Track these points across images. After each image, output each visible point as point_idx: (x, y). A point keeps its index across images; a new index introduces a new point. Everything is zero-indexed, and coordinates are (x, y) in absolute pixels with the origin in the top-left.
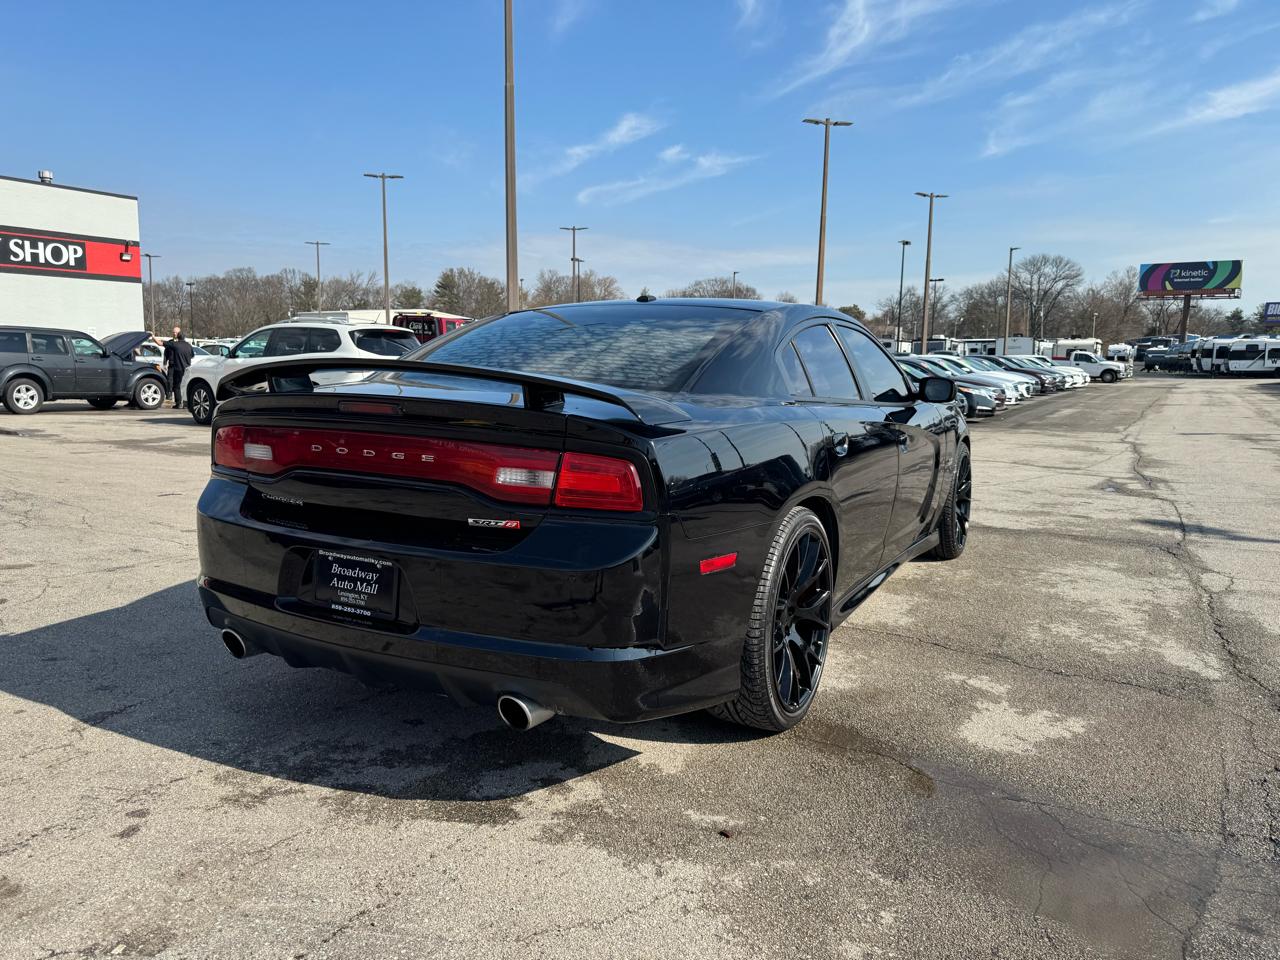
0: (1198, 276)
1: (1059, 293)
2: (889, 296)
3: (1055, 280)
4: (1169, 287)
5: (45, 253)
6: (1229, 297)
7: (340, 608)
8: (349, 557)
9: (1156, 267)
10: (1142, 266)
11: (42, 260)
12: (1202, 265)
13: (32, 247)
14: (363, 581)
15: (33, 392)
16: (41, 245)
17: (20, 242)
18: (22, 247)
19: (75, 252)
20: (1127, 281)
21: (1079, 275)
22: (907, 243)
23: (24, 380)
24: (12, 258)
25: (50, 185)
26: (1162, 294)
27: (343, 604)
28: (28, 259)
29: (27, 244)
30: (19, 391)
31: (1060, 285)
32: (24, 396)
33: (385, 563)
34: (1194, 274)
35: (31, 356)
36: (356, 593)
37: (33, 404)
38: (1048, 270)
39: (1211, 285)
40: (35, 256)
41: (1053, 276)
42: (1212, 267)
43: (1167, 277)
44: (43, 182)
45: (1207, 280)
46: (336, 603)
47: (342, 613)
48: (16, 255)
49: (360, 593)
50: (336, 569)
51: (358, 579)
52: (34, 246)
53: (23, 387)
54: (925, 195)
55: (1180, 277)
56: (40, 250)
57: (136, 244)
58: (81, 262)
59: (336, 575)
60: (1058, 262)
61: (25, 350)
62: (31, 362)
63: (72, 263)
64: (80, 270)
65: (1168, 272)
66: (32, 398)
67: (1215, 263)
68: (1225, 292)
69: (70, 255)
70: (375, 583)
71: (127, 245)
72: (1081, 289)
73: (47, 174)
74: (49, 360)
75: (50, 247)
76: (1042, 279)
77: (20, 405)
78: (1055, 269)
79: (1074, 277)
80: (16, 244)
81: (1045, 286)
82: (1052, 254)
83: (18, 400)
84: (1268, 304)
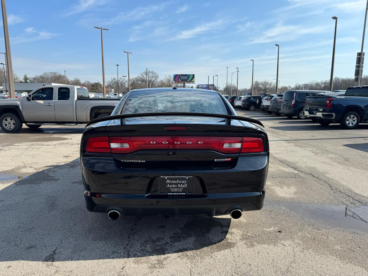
0: (186, 78)
1: (154, 81)
2: (109, 80)
3: (152, 77)
4: (180, 80)
6: (193, 83)
7: (172, 194)
8: (174, 177)
9: (177, 75)
10: (174, 75)
12: (186, 75)
14: (180, 184)
20: (169, 78)
21: (158, 76)
22: (118, 65)
26: (178, 82)
27: (173, 192)
31: (154, 79)
33: (189, 177)
34: (185, 77)
36: (177, 188)
38: (150, 75)
39: (189, 80)
41: (152, 76)
42: (189, 76)
43: (179, 78)
45: (188, 79)
46: (169, 193)
47: (173, 195)
49: (179, 188)
50: (168, 181)
51: (178, 183)
54: (126, 52)
55: (182, 78)
59: (168, 183)
60: (152, 73)
65: (179, 77)
67: (189, 75)
68: (192, 82)
70: (186, 184)
72: (159, 80)
76: (149, 77)
78: (152, 74)
79: (157, 77)
81: (150, 79)
82: (151, 71)
84: (199, 85)
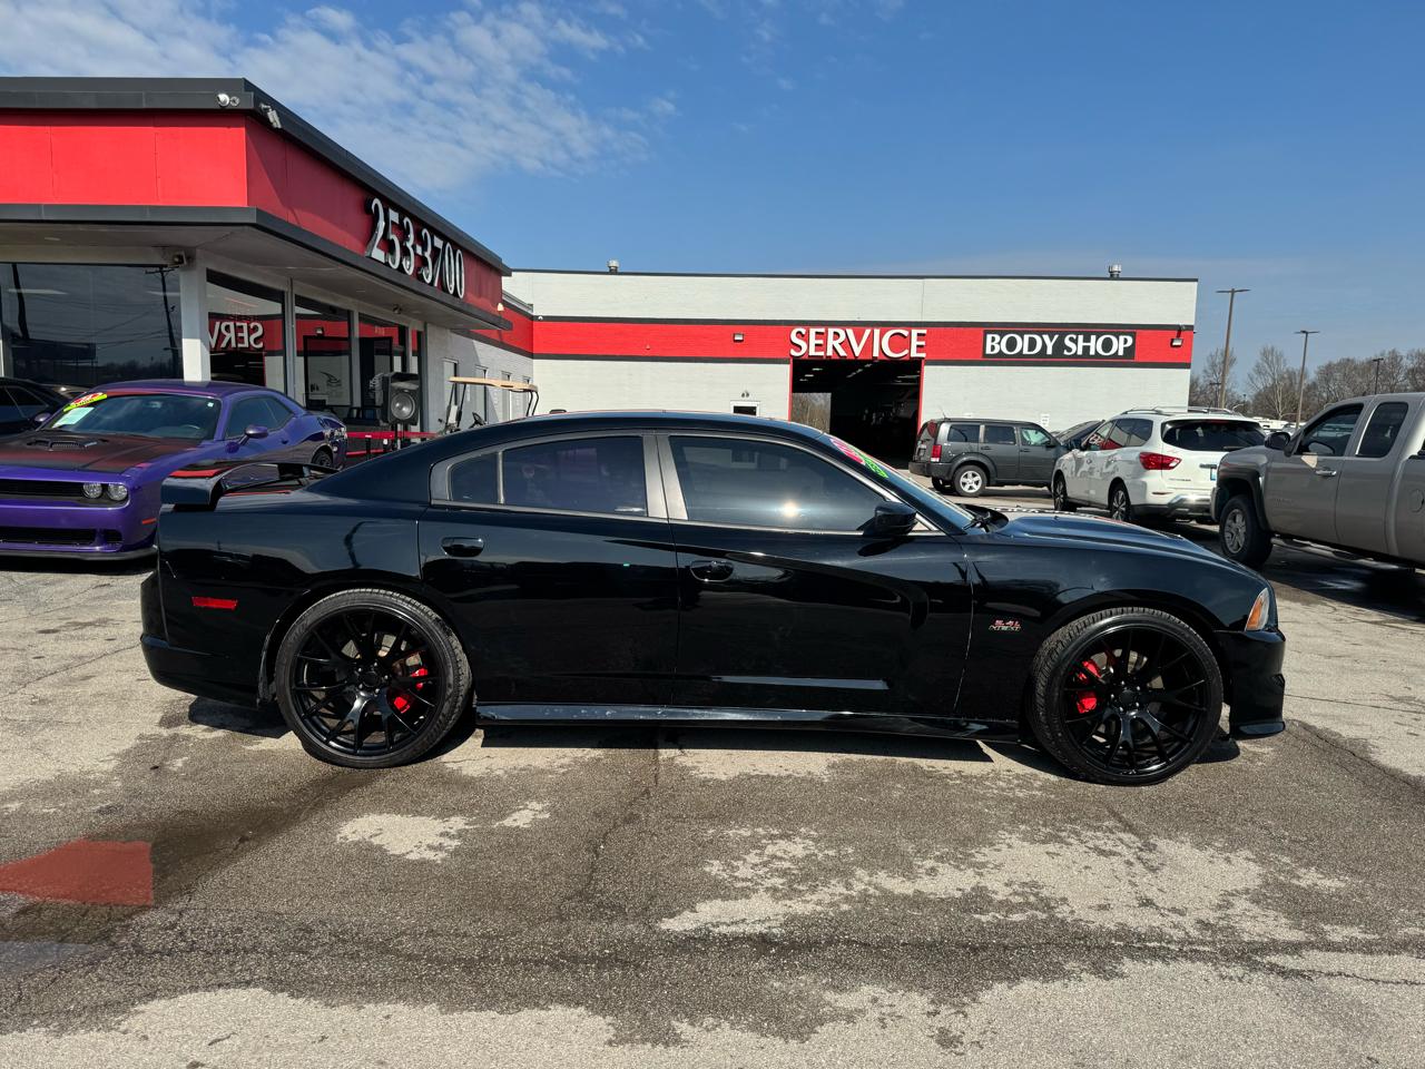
5: (1096, 345)
11: (1092, 352)
13: (1084, 341)
15: (978, 478)
16: (1093, 338)
17: (1074, 337)
18: (1075, 341)
19: (1126, 341)
23: (971, 467)
24: (1066, 353)
25: (1118, 279)
28: (1080, 352)
29: (1081, 338)
30: (966, 476)
32: (970, 481)
35: (980, 445)
37: (977, 488)
40: (1086, 349)
44: (1113, 277)
48: (1069, 350)
52: (1087, 339)
53: (970, 473)
56: (1092, 344)
57: (1190, 328)
58: (1129, 351)
61: (977, 441)
62: (980, 451)
63: (1121, 353)
64: (1128, 359)
66: (977, 483)
69: (1119, 345)
71: (1179, 330)
73: (1116, 268)
74: (998, 449)
75: (1102, 339)
77: (966, 489)
80: (1071, 339)
83: (964, 484)
